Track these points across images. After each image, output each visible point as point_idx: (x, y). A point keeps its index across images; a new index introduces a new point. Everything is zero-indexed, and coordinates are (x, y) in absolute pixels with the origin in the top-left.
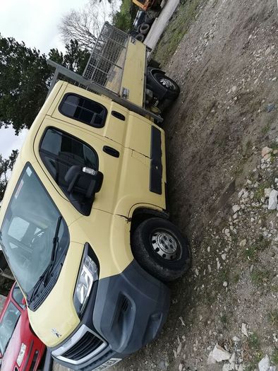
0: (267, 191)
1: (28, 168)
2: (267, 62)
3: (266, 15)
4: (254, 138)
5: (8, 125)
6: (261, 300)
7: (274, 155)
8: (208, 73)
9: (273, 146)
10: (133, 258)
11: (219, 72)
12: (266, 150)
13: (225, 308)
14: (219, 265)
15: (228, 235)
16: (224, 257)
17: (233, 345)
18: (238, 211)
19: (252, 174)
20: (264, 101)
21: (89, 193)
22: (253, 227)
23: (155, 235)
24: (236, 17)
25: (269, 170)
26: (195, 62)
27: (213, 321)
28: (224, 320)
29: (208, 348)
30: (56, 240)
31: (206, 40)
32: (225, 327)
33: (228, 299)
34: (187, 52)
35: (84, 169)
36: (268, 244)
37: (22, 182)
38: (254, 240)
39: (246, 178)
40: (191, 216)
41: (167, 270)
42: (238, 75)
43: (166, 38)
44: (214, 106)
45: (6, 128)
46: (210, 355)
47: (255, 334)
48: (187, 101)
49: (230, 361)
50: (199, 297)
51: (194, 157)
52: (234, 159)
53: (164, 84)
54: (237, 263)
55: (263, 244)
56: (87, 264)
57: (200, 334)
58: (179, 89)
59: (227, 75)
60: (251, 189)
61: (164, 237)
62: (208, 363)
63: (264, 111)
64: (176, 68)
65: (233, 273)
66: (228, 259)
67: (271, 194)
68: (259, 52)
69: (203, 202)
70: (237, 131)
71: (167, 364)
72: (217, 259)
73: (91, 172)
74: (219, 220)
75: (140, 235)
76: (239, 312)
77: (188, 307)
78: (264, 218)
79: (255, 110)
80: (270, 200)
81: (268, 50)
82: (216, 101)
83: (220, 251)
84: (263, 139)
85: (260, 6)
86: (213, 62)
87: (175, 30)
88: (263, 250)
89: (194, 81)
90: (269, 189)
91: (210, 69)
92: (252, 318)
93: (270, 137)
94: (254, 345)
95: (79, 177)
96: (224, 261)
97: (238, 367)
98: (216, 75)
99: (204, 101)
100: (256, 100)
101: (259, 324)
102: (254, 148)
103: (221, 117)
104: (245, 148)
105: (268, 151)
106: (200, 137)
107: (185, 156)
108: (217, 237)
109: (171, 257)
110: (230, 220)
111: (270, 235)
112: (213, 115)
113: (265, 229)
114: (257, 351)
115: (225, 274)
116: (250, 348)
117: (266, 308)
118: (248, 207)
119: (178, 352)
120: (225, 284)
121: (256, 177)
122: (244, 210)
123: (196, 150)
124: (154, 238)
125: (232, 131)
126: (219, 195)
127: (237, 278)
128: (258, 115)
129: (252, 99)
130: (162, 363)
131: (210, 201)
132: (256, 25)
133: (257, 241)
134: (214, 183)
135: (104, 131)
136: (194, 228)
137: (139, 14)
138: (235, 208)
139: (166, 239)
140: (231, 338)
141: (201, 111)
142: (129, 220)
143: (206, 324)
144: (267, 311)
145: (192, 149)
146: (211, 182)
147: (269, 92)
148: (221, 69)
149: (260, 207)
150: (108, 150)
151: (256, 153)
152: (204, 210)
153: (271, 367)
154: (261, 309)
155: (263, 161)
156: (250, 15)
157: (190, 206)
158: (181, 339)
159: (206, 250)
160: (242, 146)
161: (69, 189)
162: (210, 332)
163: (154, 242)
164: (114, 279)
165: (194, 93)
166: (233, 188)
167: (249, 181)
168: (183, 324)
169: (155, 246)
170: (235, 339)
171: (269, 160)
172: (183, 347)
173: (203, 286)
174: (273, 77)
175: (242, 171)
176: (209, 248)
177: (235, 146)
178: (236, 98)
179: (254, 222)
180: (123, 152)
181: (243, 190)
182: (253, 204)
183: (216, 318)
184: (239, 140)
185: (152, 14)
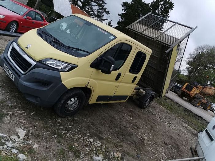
0: (102, 155)
1: (114, 37)
2: (159, 154)
3: (180, 153)
4: (124, 148)
5: (124, 11)
6: (51, 154)
7: (118, 159)
8: (152, 124)
9: (122, 158)
10: (69, 88)
11: (153, 130)
12: (120, 155)
13: (44, 136)
14: (64, 132)
15: (79, 137)
16: (68, 135)
17: (27, 141)
18: (90, 141)
19: (108, 148)
20: (141, 153)
21: (101, 67)
22: (84, 149)
23: (77, 99)
24: (179, 138)
25: (111, 156)
26: (157, 117)
27: (37, 130)
28: (38, 136)
29: (23, 128)
30: (78, 49)
31: (167, 122)
32: (35, 136)
33: (48, 137)
34: (161, 112)
35: (113, 66)
36: (78, 157)
37: (106, 33)
38: (78, 150)
39: (106, 145)
40: (85, 117)
41: (61, 106)
42: (152, 140)
43: (168, 101)
44: (138, 127)
45: (123, 9)
46: (20, 129)
47: (35, 152)
48: (139, 113)
49: (19, 139)
50: (46, 122)
51: (113, 118)
52: (114, 139)
53: (147, 101)
54: (66, 142)
55: (77, 154)
56: (67, 66)
57: (29, 123)
58: (144, 108)
59: (152, 134)
60: (101, 148)
61: (76, 104)
62: (16, 128)
63: (137, 153)
64: (154, 107)
65: (61, 140)
66: (67, 137)
67: (100, 158)
68: (163, 150)
69: (92, 123)
70: (127, 140)
71: (10, 105)
72: (66, 131)
73: (112, 69)
74: (85, 132)
75: (79, 92)
76: (43, 143)
77: (40, 116)
78: (89, 155)
79: (137, 149)
80: (97, 157)
81: (164, 155)
82: (140, 129)
83: (70, 133)
84: (125, 153)
85: (184, 150)
86: (158, 127)
87: (172, 106)
88: (74, 154)
89: (148, 116)
90: (102, 157)
91: (154, 125)
92: (42, 150)
93: (125, 156)
94: (30, 151)
95: (110, 63)
96: (66, 135)
97: (18, 143)
98: (152, 129)
99: (139, 122)
100: (142, 149)
101: (40, 153)
102: (120, 149)
103: (133, 131)
104: (120, 144)
105: (119, 155)
106: (123, 121)
107: (113, 113)
108: (77, 131)
109: (66, 107)
110: (86, 137)
111: (82, 158)
112: (134, 127)
113: (84, 155)
114: (27, 153)
115: (60, 136)
116: (28, 149)
117: (48, 157)
118: (93, 147)
119: (18, 111)
120: (56, 136)
121: (107, 150)
122: (91, 144)
123: (116, 119)
124: (76, 99)
125: (127, 137)
126: (96, 131)
127: (59, 142)
128: (135, 150)
129: (142, 147)
130: (10, 102)
131: (93, 127)
132: (175, 148)
133: (78, 151)
134: (102, 128)
135: (128, 73)
136: (79, 118)
137: (180, 85)
138: (92, 140)
139: (75, 104)
140: (31, 139)
141: (134, 121)
142: (86, 86)
143: (35, 126)
144: (47, 157)
145: (116, 116)
146: (102, 127)
147: (146, 155)
148: (154, 131)
149: (94, 153)
150: (119, 75)
151: (118, 150)
152: (88, 124)
153: (22, 160)
154: (47, 155)
155: (115, 153)
156: (180, 145)
157: (90, 116)
158: (24, 113)
159: (70, 125)
160: (120, 142)
161: (103, 58)
162: (31, 129)
163: (75, 99)
164: (60, 79)
165: (143, 117)
166: (100, 139)
167: (105, 147)
168: (32, 114)
169: (72, 99)
170: (30, 142)
171: (115, 156)
172: (20, 114)
173: (52, 124)
174: (152, 157)
175: (109, 143)
176: (71, 127)
177: (120, 139)
178: (142, 139)
179: (86, 150)
180: (117, 82)
181: (100, 144)
182: (94, 149)
183: (38, 131)
184: (123, 141)
185: (180, 93)
